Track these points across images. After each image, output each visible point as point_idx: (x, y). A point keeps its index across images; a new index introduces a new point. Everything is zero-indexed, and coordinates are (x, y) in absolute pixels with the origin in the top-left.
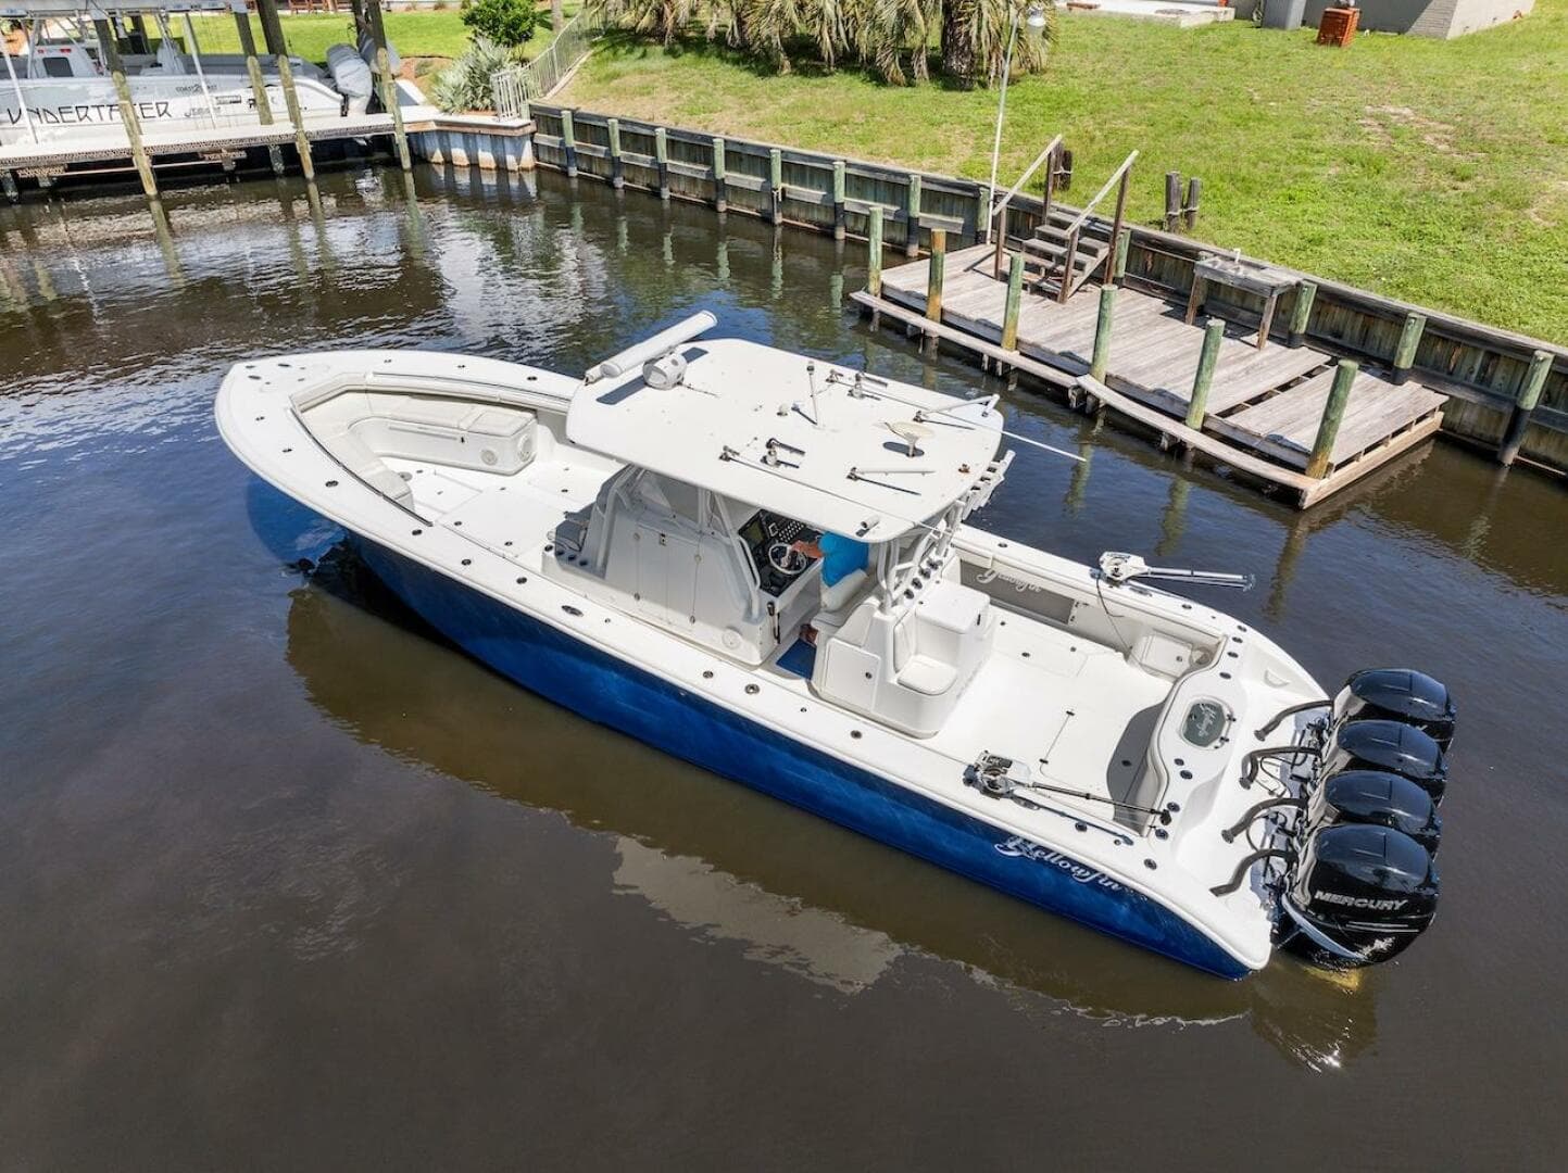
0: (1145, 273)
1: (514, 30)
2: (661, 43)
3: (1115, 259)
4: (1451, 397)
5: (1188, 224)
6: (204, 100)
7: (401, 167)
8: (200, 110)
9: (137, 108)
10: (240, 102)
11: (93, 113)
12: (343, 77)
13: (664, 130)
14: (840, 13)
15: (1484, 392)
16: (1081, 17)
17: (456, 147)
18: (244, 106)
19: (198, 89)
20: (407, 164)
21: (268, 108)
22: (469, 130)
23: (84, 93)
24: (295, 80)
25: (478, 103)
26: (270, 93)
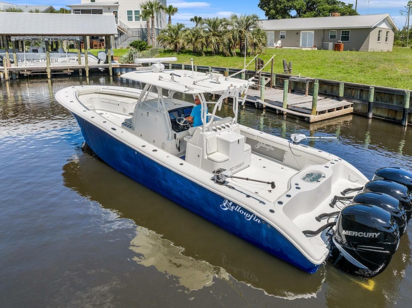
0: (280, 84)
1: (141, 47)
2: (176, 52)
3: (272, 81)
4: (354, 103)
5: (290, 72)
6: (66, 59)
7: (110, 75)
8: (65, 61)
9: (51, 60)
10: (74, 60)
11: (40, 61)
12: (100, 55)
13: (171, 64)
14: (216, 42)
15: (362, 100)
16: (279, 49)
17: (124, 71)
18: (75, 60)
19: (65, 56)
20: (111, 74)
21: (80, 61)
22: (127, 67)
23: (39, 56)
24: (88, 55)
25: (130, 62)
26: (82, 58)
